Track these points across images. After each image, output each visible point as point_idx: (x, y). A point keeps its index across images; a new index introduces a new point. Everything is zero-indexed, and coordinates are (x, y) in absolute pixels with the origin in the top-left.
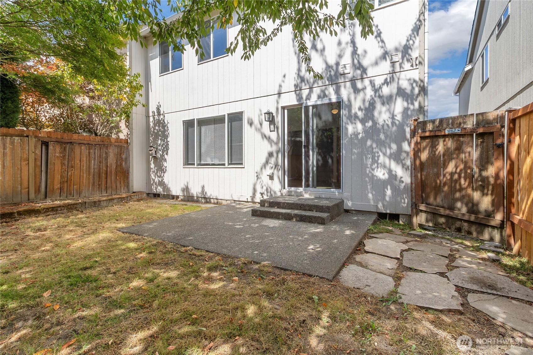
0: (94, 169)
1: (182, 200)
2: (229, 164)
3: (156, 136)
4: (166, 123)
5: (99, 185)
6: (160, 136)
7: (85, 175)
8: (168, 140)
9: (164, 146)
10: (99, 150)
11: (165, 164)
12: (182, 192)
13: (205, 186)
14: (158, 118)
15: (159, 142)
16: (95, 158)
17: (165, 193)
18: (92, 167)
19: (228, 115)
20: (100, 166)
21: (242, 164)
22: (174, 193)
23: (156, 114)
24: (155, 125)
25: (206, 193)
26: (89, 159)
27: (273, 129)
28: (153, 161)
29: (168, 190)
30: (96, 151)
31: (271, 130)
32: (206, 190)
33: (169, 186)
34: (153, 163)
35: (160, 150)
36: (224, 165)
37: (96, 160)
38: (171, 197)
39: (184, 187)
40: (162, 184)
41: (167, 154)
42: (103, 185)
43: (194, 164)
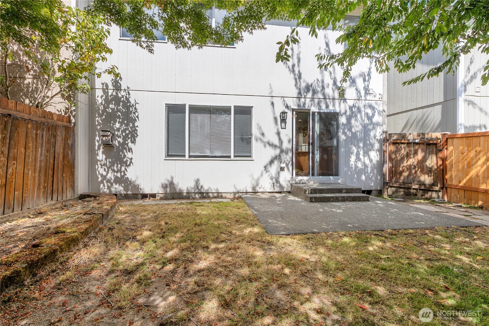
0: (41, 161)
1: (162, 199)
2: (235, 156)
3: (111, 117)
4: (133, 102)
5: (44, 188)
6: (119, 118)
7: (30, 173)
8: (136, 124)
9: (127, 132)
10: (47, 131)
11: (129, 155)
12: (162, 189)
13: (200, 180)
14: (114, 93)
15: (117, 125)
16: (42, 143)
17: (129, 192)
18: (39, 159)
19: (235, 107)
20: (47, 156)
21: (250, 156)
22: (147, 191)
23: (111, 87)
24: (107, 101)
25: (202, 187)
26: (36, 146)
27: (284, 127)
28: (101, 150)
29: (136, 187)
30: (45, 132)
31: (282, 127)
32: (201, 183)
33: (137, 183)
34: (103, 153)
35: (119, 137)
36: (229, 157)
37: (44, 148)
38: (140, 197)
39: (166, 182)
40: (122, 180)
41: (134, 142)
42: (49, 188)
43: (184, 156)
